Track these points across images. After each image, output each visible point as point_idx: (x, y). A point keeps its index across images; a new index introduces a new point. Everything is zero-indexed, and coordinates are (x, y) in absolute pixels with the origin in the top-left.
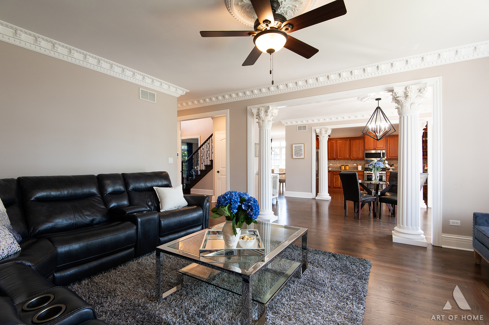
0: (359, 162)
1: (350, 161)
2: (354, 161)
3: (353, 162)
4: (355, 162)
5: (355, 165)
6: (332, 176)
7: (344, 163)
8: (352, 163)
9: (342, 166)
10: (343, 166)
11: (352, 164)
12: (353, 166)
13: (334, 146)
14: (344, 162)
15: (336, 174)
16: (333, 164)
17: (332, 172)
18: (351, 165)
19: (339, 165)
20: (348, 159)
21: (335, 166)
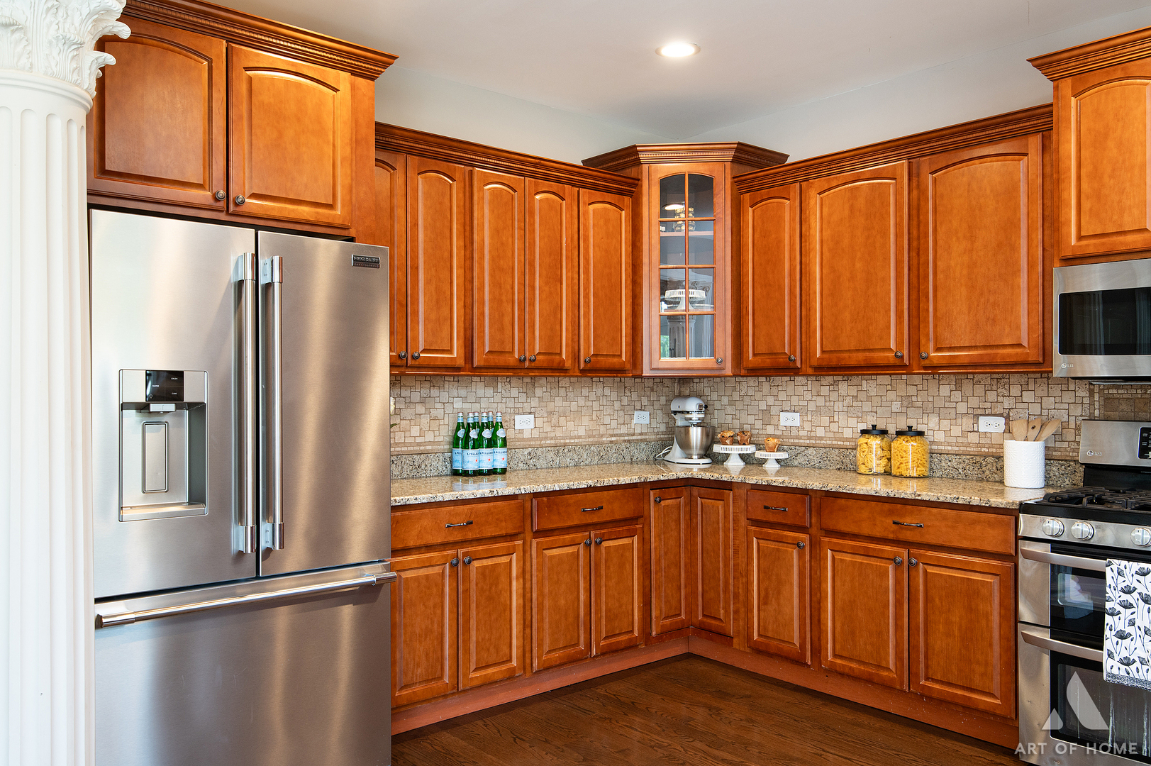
0: (1028, 396)
1: (945, 390)
2: (979, 390)
3: (974, 402)
4: (992, 396)
5: (991, 425)
6: (742, 531)
7: (896, 407)
8: (962, 408)
9: (864, 432)
10: (875, 442)
11: (967, 423)
12: (973, 438)
13: (779, 242)
14: (892, 395)
15: (771, 518)
16: (802, 411)
17: (742, 492)
18: (956, 431)
19: (849, 427)
20: (896, 368)
21: (820, 432)
